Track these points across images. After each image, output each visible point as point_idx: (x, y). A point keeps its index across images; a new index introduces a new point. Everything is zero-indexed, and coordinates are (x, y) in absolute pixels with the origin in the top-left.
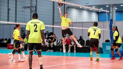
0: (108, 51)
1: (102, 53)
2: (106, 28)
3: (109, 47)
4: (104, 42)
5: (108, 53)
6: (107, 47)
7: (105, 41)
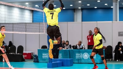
0: (44, 59)
1: (38, 62)
2: (43, 31)
3: (46, 55)
4: (40, 49)
5: (44, 62)
6: (43, 55)
7: (41, 47)
